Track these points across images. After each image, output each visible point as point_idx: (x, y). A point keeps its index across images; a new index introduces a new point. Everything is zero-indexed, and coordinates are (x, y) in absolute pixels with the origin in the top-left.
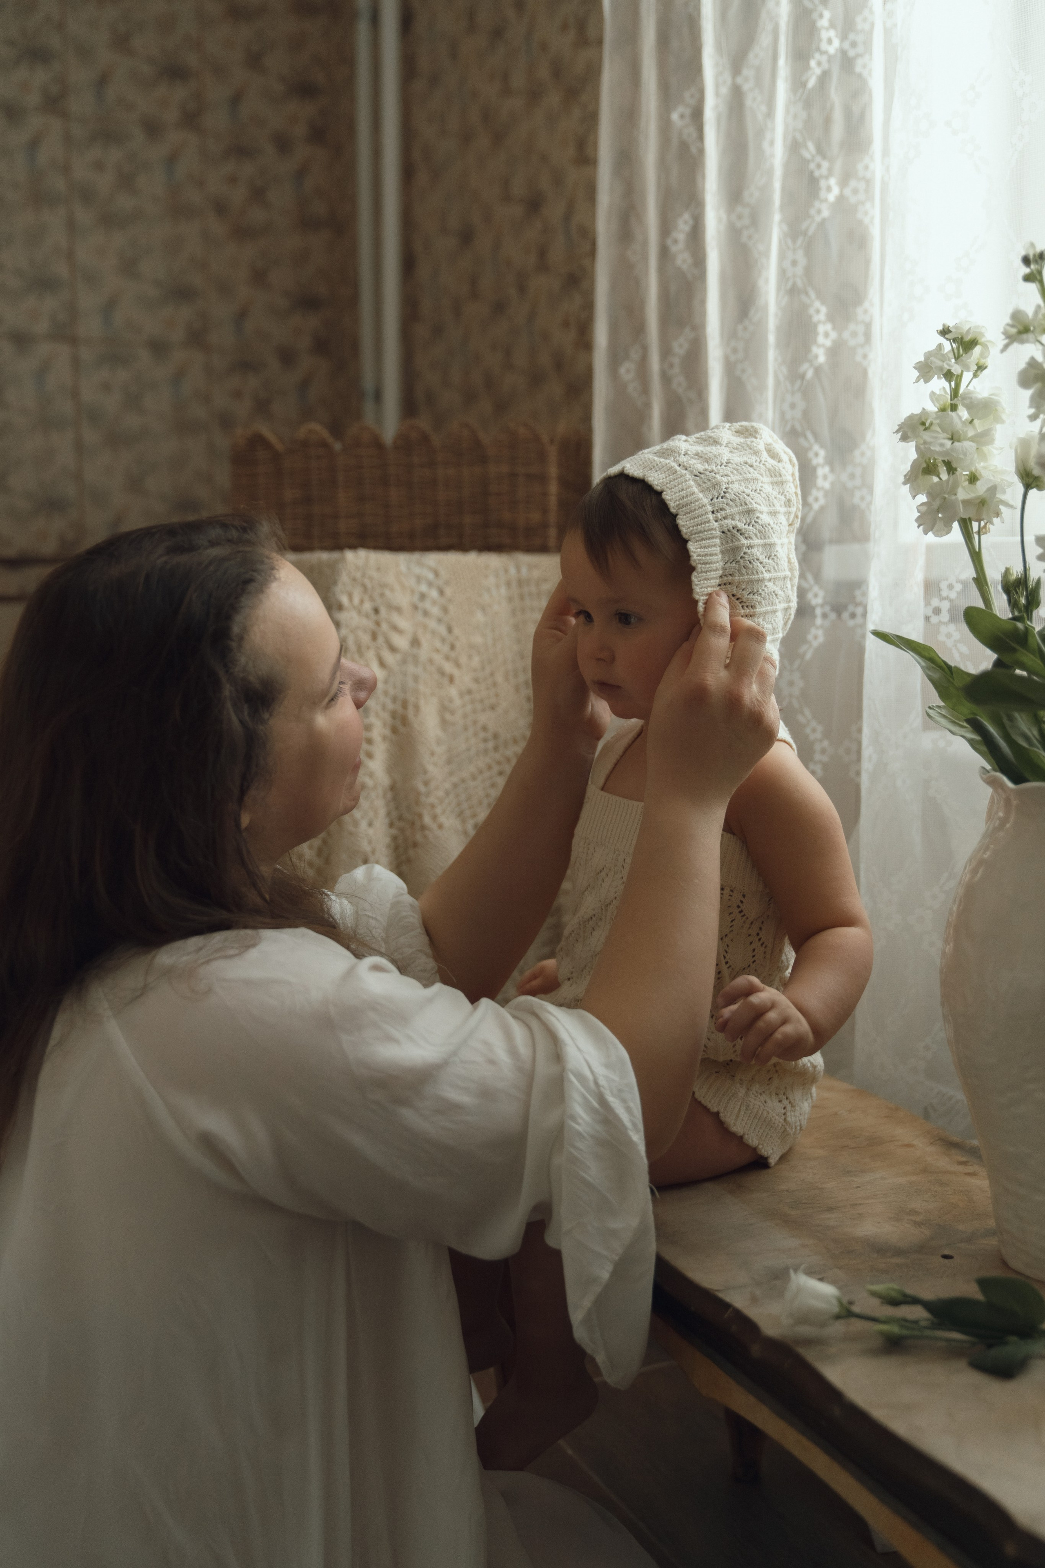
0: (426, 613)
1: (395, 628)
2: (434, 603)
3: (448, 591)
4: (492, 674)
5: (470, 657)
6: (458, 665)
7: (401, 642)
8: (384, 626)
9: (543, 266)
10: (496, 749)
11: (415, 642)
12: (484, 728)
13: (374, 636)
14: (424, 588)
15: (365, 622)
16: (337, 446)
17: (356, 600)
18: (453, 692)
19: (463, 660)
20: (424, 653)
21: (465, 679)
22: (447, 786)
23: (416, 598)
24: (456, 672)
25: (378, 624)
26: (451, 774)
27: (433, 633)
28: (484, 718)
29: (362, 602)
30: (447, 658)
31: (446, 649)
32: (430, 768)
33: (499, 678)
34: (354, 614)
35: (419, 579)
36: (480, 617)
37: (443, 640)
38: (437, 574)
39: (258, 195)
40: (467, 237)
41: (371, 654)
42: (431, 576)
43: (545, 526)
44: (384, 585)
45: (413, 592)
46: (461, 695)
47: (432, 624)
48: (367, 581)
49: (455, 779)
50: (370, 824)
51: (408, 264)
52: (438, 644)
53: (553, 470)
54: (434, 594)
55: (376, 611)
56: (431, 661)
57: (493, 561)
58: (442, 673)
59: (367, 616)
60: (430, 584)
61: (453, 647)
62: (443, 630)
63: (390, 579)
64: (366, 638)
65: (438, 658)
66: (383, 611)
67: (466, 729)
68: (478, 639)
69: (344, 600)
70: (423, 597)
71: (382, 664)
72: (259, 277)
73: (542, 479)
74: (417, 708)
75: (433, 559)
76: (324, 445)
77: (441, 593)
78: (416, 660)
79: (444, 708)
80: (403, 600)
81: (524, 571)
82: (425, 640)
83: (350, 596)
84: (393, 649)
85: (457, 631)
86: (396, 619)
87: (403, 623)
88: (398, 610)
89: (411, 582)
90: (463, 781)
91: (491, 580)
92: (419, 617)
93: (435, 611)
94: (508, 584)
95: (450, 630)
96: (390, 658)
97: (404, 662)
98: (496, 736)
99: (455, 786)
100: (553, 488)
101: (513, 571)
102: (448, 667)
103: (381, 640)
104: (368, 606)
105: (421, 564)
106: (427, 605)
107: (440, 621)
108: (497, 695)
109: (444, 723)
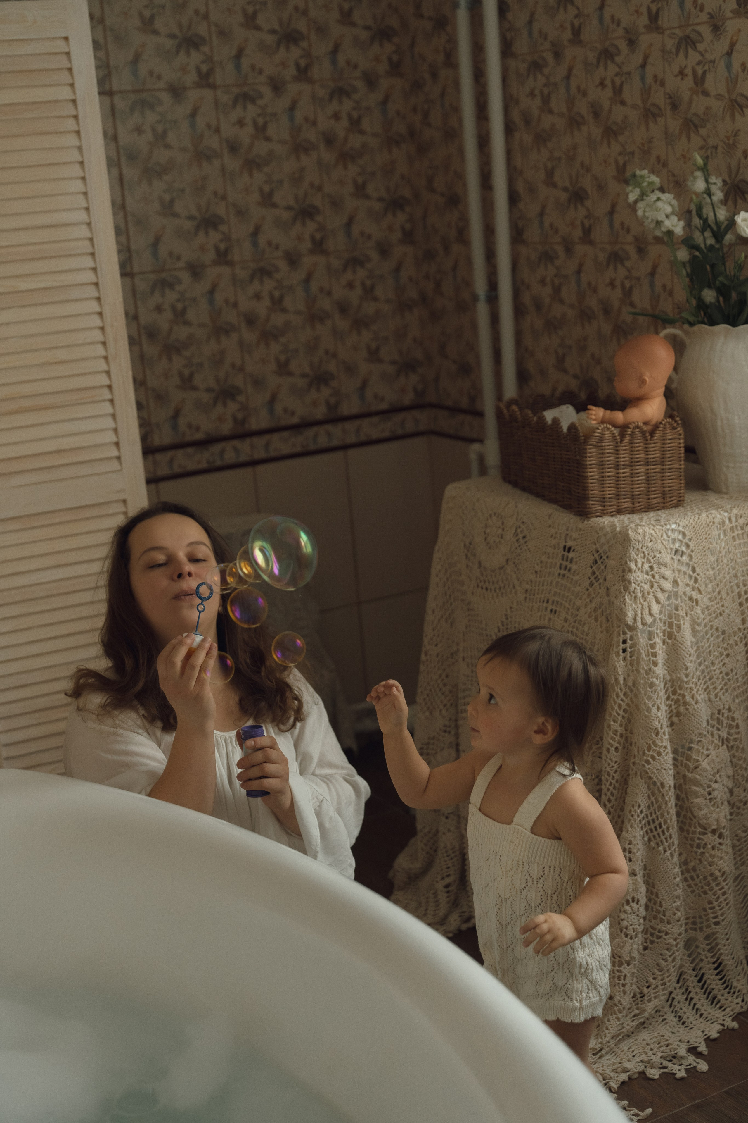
1: (663, 577)
3: (692, 545)
4: (719, 593)
5: (706, 586)
6: (700, 592)
7: (667, 586)
8: (657, 577)
10: (724, 641)
11: (675, 583)
12: (717, 630)
13: (652, 584)
15: (645, 576)
17: (640, 565)
19: (703, 588)
20: (681, 589)
21: (704, 600)
22: (698, 673)
24: (699, 597)
25: (653, 576)
26: (700, 664)
27: (685, 574)
28: (716, 623)
29: (643, 563)
30: (693, 589)
31: (691, 583)
32: (689, 665)
34: (639, 574)
37: (690, 577)
38: (684, 535)
41: (651, 597)
44: (655, 550)
46: (703, 611)
47: (684, 569)
48: (644, 549)
49: (702, 667)
50: (658, 709)
52: (687, 581)
55: (651, 567)
56: (685, 594)
58: (691, 599)
59: (647, 573)
60: (681, 543)
61: (696, 581)
62: (690, 571)
64: (647, 587)
65: (688, 590)
66: (655, 567)
67: (707, 633)
68: (710, 573)
69: (633, 566)
71: (658, 602)
74: (679, 627)
78: (676, 594)
79: (694, 623)
80: (666, 557)
82: (680, 580)
83: (636, 562)
84: (663, 590)
85: (698, 570)
86: (663, 569)
87: (668, 573)
88: (665, 565)
90: (707, 667)
92: (676, 566)
93: (685, 559)
95: (694, 570)
96: (661, 596)
97: (669, 598)
98: (724, 632)
99: (703, 672)
102: (695, 595)
103: (656, 586)
104: (646, 566)
107: (688, 564)
108: (723, 606)
109: (694, 632)
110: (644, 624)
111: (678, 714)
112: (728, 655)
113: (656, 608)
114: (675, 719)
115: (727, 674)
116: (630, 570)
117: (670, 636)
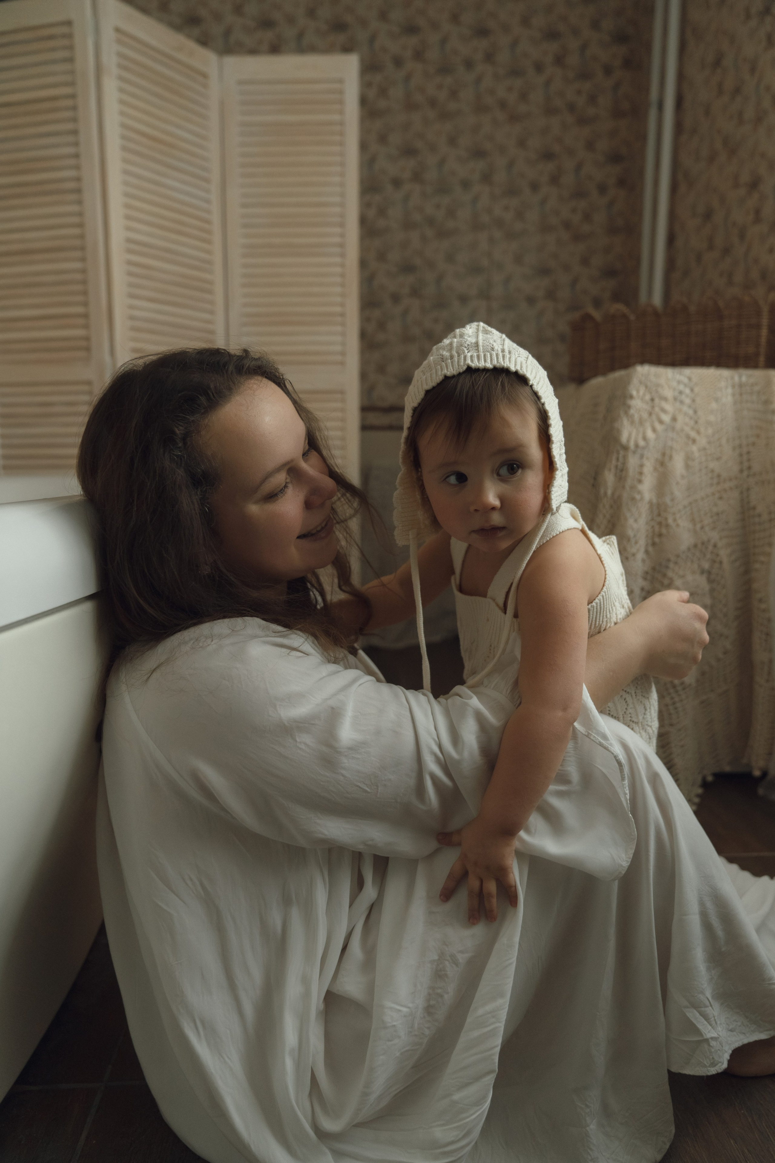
0: (682, 402)
1: (663, 410)
2: (687, 396)
3: (696, 390)
4: (719, 439)
5: (707, 428)
6: (698, 432)
7: (666, 418)
8: (657, 409)
9: (758, 219)
10: (718, 483)
11: (674, 419)
12: (712, 471)
13: (650, 414)
14: (681, 387)
15: (645, 405)
16: (632, 317)
18: (695, 448)
19: (702, 430)
20: (678, 425)
21: (702, 441)
22: (685, 503)
23: (676, 394)
24: (697, 438)
25: (653, 407)
26: (689, 496)
27: (686, 414)
28: (712, 465)
29: (644, 394)
30: (693, 429)
31: (692, 423)
32: (676, 491)
33: (724, 441)
34: (639, 401)
35: (679, 382)
36: (714, 405)
37: (691, 418)
38: (690, 379)
39: (587, 217)
40: (708, 215)
41: (648, 425)
42: (686, 380)
43: (757, 354)
44: (658, 385)
45: (674, 389)
46: (699, 450)
47: (685, 408)
48: (648, 383)
49: (691, 499)
51: (671, 239)
52: (688, 420)
53: (765, 321)
54: (687, 391)
55: (652, 400)
56: (682, 430)
57: (725, 373)
58: (688, 437)
59: (647, 403)
60: (685, 385)
61: (696, 422)
62: (691, 412)
63: (662, 381)
64: (645, 415)
65: (687, 429)
66: (657, 401)
67: (700, 470)
68: (712, 418)
69: (634, 393)
70: (681, 393)
71: (654, 430)
72: (585, 261)
73: (758, 326)
74: (671, 457)
75: (688, 371)
76: (624, 316)
77: (692, 390)
78: (673, 429)
79: (688, 458)
80: (668, 393)
81: (744, 379)
82: (680, 418)
83: (638, 391)
84: (661, 422)
85: (700, 413)
86: (664, 405)
87: (668, 407)
88: (665, 399)
89: (674, 384)
90: (696, 501)
91: (723, 384)
92: (678, 404)
93: (688, 401)
94: (733, 386)
95: (695, 412)
96: (659, 427)
97: (666, 430)
98: (719, 476)
99: (691, 503)
100: (764, 332)
101: (736, 379)
102: (693, 434)
103: (654, 417)
104: (648, 397)
105: (680, 374)
106: (683, 397)
107: (690, 407)
108: (721, 452)
109: (687, 467)
110: (637, 446)
111: (660, 535)
112: (721, 498)
113: (650, 434)
114: (657, 540)
115: (718, 514)
116: (631, 397)
117: (662, 464)
